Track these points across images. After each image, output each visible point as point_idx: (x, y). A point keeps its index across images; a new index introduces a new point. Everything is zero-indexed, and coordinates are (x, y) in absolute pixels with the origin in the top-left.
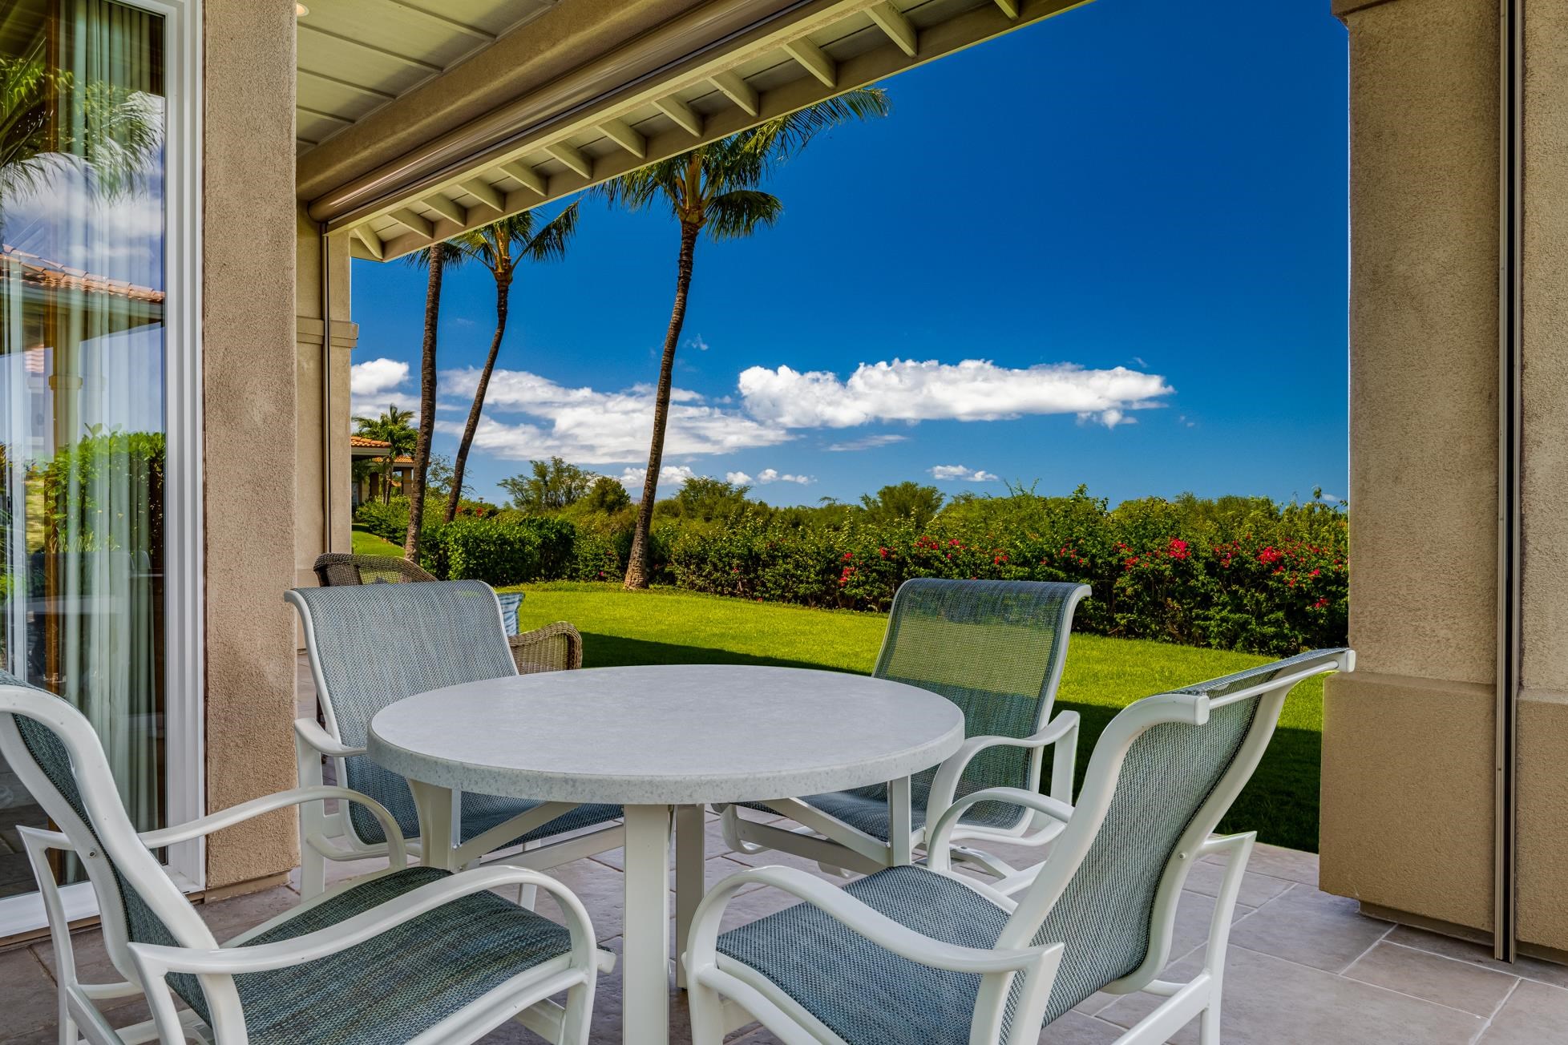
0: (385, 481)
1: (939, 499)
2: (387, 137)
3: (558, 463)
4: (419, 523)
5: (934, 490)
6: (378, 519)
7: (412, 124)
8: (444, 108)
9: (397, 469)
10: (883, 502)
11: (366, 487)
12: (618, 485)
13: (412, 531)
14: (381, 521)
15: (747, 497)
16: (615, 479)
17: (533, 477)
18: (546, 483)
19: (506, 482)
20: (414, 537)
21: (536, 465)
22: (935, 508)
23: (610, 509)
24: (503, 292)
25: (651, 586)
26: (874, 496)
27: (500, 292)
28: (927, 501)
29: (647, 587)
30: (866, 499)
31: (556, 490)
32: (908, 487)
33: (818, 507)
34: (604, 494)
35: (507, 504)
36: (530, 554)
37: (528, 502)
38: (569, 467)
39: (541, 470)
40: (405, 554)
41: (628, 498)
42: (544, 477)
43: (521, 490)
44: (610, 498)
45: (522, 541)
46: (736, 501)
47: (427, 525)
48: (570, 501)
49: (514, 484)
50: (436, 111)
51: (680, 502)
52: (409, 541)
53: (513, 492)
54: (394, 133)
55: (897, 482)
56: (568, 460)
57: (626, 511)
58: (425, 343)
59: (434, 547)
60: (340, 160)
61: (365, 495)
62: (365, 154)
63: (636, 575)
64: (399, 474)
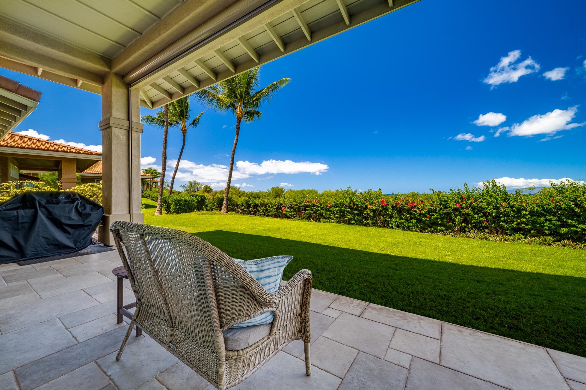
0: (151, 185)
1: (284, 190)
2: (157, 37)
3: (195, 181)
4: (161, 195)
5: (283, 188)
6: (149, 195)
7: (168, 30)
8: (184, 19)
9: (154, 182)
10: (272, 191)
11: (146, 187)
12: (210, 187)
13: (159, 198)
14: (150, 195)
15: (240, 190)
16: (209, 185)
17: (189, 185)
18: (192, 186)
19: (182, 186)
20: (160, 200)
21: (189, 182)
22: (283, 192)
23: (208, 192)
24: (184, 135)
25: (228, 212)
26: (270, 189)
27: (183, 135)
28: (282, 190)
29: (227, 213)
30: (268, 190)
31: (194, 188)
32: (277, 187)
33: (257, 192)
34: (206, 189)
35: (182, 191)
36: (194, 204)
37: (187, 191)
38: (197, 183)
39: (191, 183)
40: (157, 204)
41: (212, 190)
42: (191, 185)
43: (186, 188)
44: (208, 190)
45: (191, 201)
46: (238, 190)
47: (164, 196)
48: (198, 190)
49: (184, 186)
50: (180, 21)
51: (225, 191)
52: (159, 201)
53: (184, 188)
54: (160, 35)
55: (275, 186)
56: (197, 181)
57: (212, 193)
58: (163, 147)
59: (165, 202)
60: (135, 52)
61: (145, 189)
62: (146, 48)
63: (224, 210)
64: (155, 183)
